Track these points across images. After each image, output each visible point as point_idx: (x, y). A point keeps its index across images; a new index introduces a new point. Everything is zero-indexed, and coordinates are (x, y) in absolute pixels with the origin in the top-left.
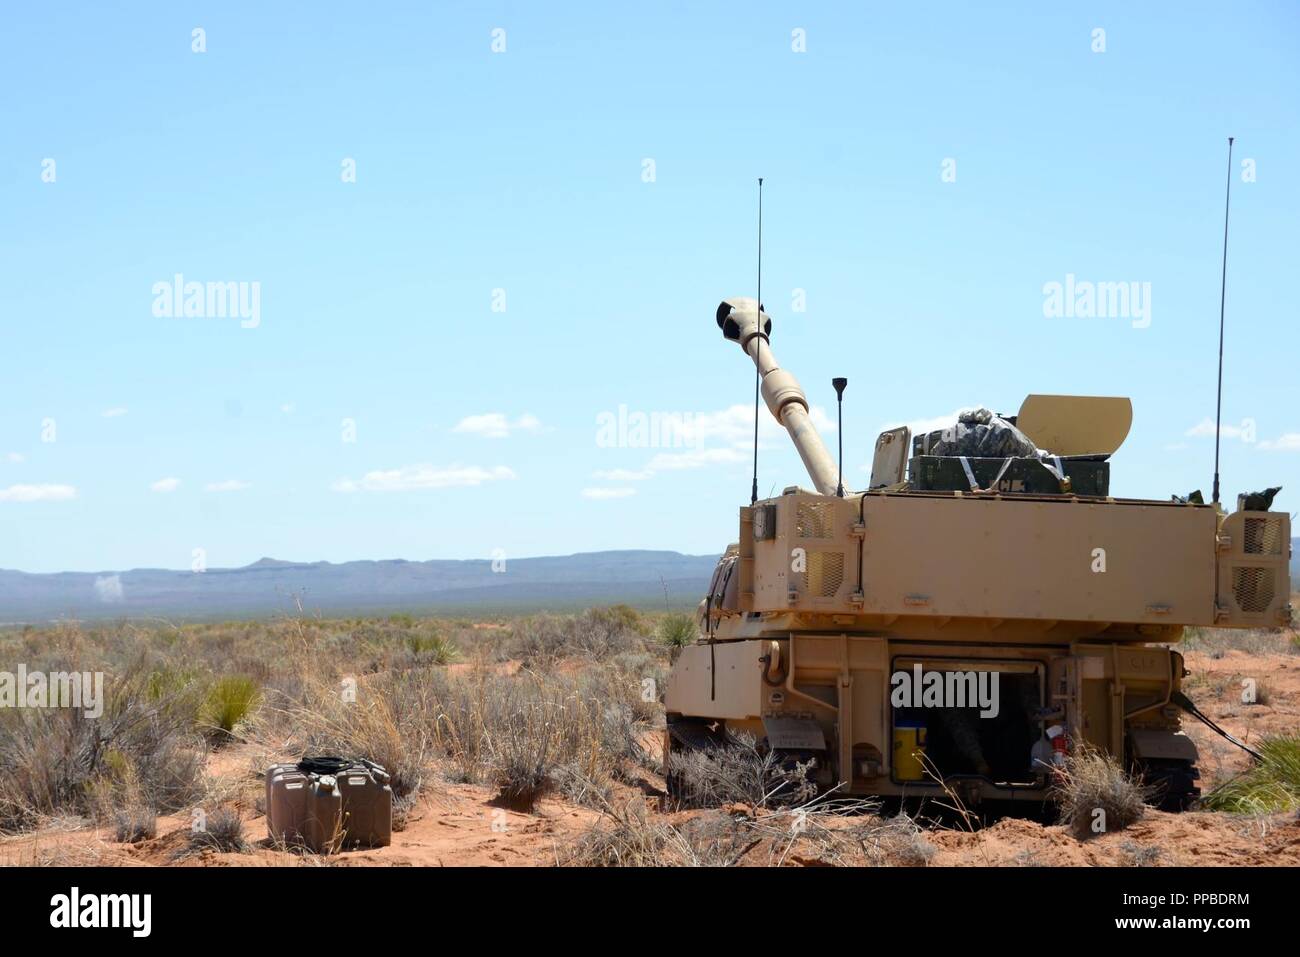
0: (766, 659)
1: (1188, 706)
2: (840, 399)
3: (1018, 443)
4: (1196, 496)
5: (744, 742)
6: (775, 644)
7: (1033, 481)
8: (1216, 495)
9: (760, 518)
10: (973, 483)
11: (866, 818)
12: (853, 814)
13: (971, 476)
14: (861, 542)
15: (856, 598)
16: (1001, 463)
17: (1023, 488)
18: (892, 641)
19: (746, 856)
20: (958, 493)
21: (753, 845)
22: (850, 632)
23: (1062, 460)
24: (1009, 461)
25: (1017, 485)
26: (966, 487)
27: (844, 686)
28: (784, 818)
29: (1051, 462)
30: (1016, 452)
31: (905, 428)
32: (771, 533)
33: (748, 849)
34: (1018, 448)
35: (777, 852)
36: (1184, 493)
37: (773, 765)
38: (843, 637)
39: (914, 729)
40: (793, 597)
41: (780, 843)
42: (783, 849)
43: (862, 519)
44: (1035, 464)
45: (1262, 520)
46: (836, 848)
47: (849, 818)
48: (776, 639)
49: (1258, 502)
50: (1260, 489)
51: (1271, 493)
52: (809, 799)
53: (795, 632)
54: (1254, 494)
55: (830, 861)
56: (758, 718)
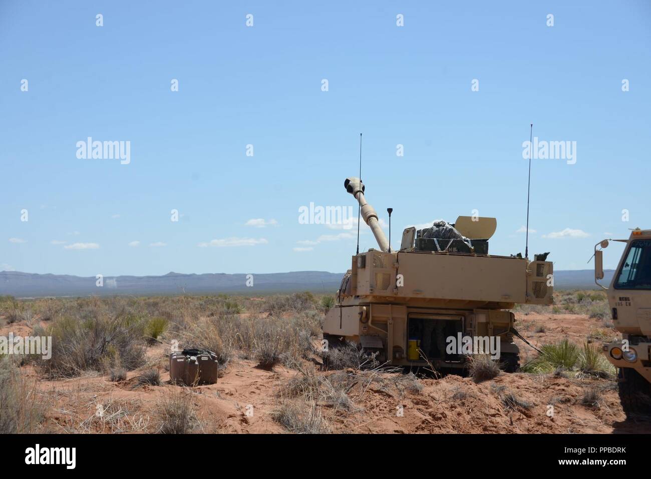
0: (361, 313)
1: (516, 333)
2: (390, 216)
3: (455, 234)
4: (519, 255)
5: (352, 345)
6: (365, 308)
7: (461, 248)
8: (527, 255)
9: (359, 260)
10: (439, 248)
11: (397, 374)
12: (393, 372)
13: (438, 246)
14: (397, 270)
15: (395, 291)
16: (449, 241)
17: (457, 251)
18: (408, 307)
19: (352, 388)
20: (433, 252)
21: (355, 384)
22: (393, 304)
23: (471, 240)
24: (452, 240)
25: (455, 249)
26: (436, 250)
27: (390, 324)
28: (367, 373)
29: (467, 241)
30: (454, 237)
31: (414, 227)
32: (364, 266)
33: (353, 386)
34: (455, 236)
35: (364, 387)
36: (515, 254)
37: (363, 354)
38: (390, 305)
39: (416, 341)
40: (372, 290)
41: (365, 383)
42: (366, 386)
43: (397, 261)
44: (461, 242)
45: (543, 264)
46: (386, 385)
47: (391, 374)
48: (365, 306)
49: (542, 258)
50: (542, 253)
51: (546, 254)
52: (376, 367)
53: (372, 303)
54: (540, 255)
55: (384, 390)
56: (357, 336)
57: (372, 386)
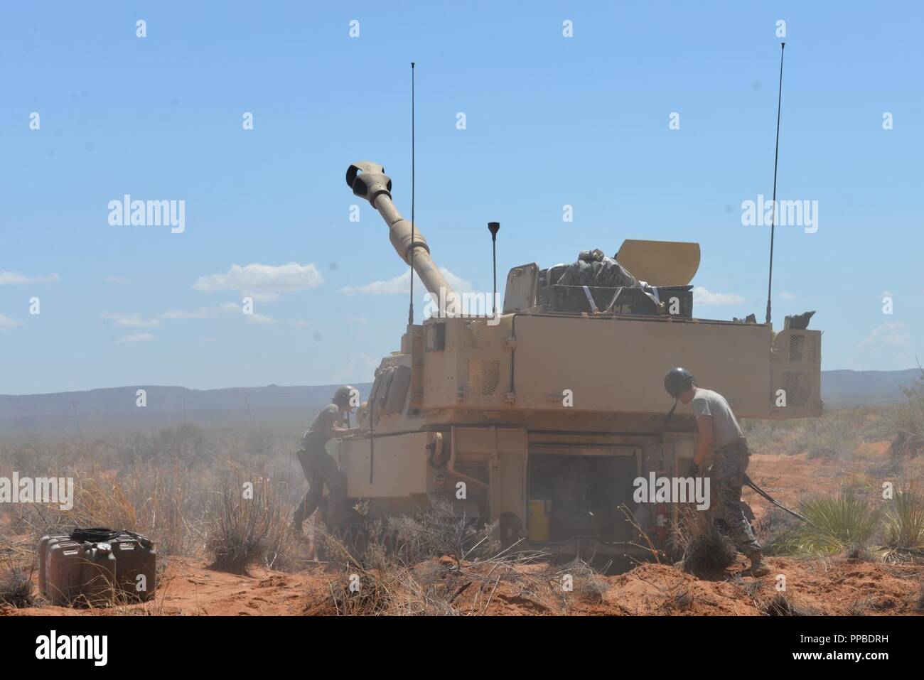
0: (432, 447)
1: (747, 481)
2: (494, 239)
3: (623, 275)
4: (751, 318)
5: (443, 508)
6: (439, 435)
7: (640, 306)
8: (768, 317)
9: (431, 334)
10: (594, 307)
11: (544, 565)
12: (530, 563)
13: (592, 301)
14: (513, 352)
15: (510, 396)
16: (615, 291)
17: (630, 311)
18: (530, 432)
19: (459, 596)
20: (585, 314)
21: (465, 587)
22: (498, 425)
23: (658, 289)
24: (620, 289)
25: (626, 308)
26: (589, 310)
27: (493, 467)
28: (481, 566)
29: (650, 291)
30: (622, 283)
31: (534, 264)
32: (441, 345)
33: (461, 591)
34: (623, 281)
35: (485, 592)
37: (467, 526)
38: (493, 428)
39: (542, 501)
40: (461, 395)
41: (487, 585)
42: (490, 589)
43: (513, 335)
44: (638, 292)
45: (803, 336)
46: (531, 587)
47: (530, 566)
48: (439, 431)
49: (798, 323)
50: (800, 313)
51: (808, 316)
52: (495, 554)
53: (456, 425)
54: (796, 316)
55: (528, 597)
56: (424, 495)
57: (502, 590)
